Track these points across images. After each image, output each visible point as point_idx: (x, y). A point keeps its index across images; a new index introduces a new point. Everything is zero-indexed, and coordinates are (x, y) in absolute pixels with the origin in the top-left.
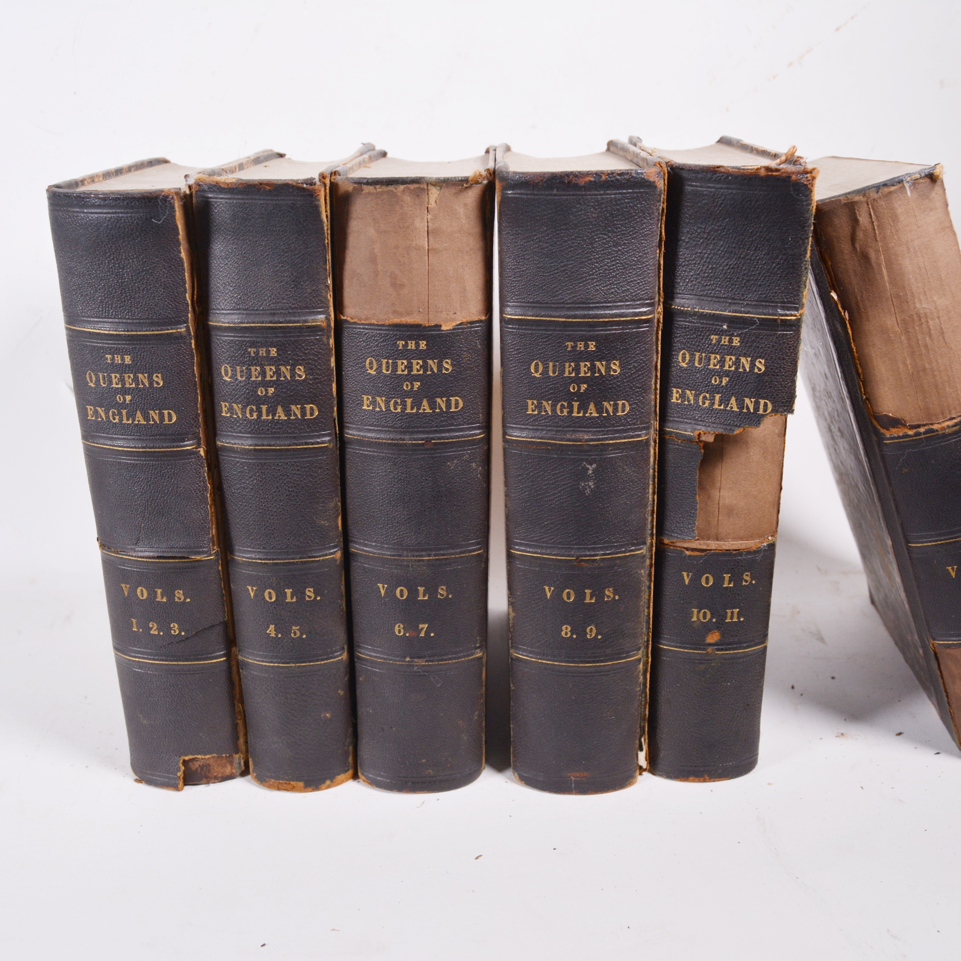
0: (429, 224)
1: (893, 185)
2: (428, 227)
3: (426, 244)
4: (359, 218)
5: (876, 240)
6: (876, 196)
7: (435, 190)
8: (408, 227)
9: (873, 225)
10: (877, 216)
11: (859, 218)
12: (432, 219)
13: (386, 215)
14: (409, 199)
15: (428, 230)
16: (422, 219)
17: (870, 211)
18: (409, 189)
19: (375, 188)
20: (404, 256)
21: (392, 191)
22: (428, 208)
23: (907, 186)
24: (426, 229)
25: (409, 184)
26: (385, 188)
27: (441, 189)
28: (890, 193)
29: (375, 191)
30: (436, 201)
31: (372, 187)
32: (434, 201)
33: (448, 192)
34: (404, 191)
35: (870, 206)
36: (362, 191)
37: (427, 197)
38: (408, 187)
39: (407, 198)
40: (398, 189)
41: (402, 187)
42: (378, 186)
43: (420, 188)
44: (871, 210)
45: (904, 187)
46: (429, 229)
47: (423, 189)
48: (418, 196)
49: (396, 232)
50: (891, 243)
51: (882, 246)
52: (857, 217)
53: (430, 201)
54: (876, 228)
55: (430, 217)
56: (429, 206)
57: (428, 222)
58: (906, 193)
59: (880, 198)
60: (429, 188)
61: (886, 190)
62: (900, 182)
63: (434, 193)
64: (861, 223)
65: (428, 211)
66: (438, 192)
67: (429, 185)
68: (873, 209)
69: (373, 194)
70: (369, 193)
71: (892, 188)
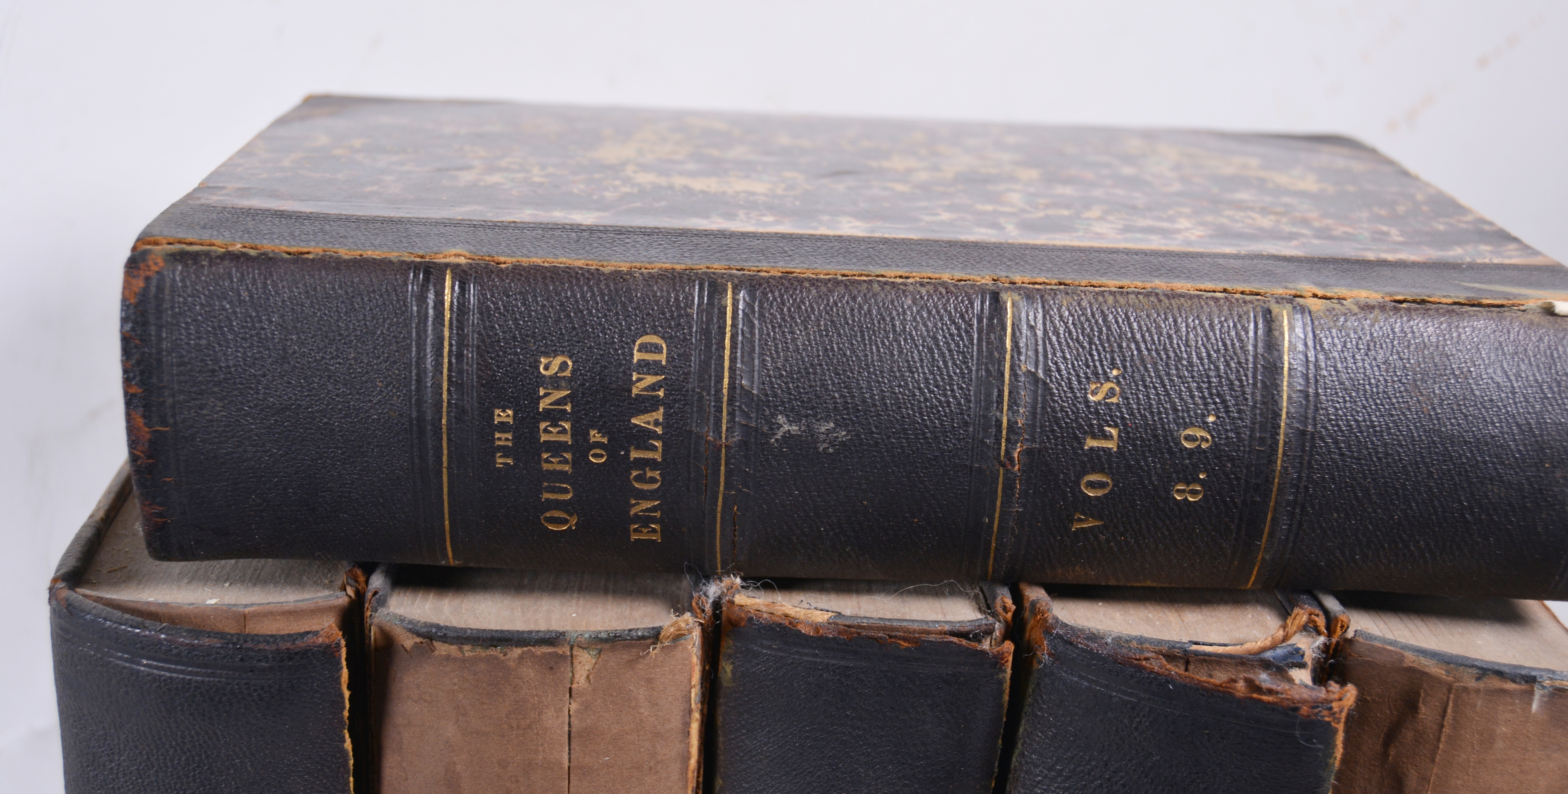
0: (572, 720)
1: (1514, 681)
2: (569, 724)
3: (566, 756)
4: (425, 701)
5: (1433, 761)
6: (1472, 684)
7: (587, 655)
8: (529, 727)
9: (1440, 731)
10: (1455, 719)
11: (1421, 705)
12: (578, 711)
13: (483, 703)
14: (531, 673)
15: (570, 732)
16: (559, 710)
17: (1448, 704)
18: (533, 655)
19: (460, 649)
20: (517, 781)
21: (496, 658)
22: (570, 689)
23: (1538, 693)
24: (567, 729)
25: (533, 646)
26: (481, 652)
27: (599, 653)
28: (1503, 691)
29: (460, 655)
30: (588, 677)
31: (454, 648)
32: (585, 674)
33: (614, 659)
34: (521, 658)
35: (1452, 696)
36: (433, 651)
37: (569, 669)
38: (530, 651)
39: (529, 672)
40: (509, 655)
41: (517, 652)
42: (466, 648)
43: (556, 655)
44: (1451, 704)
45: (1531, 693)
46: (573, 730)
47: (563, 657)
48: (551, 668)
49: (503, 736)
50: (1457, 778)
51: (1437, 775)
52: (1418, 701)
53: (577, 676)
54: (1443, 739)
55: (574, 706)
56: (574, 686)
57: (570, 716)
58: (1530, 704)
59: (1478, 691)
60: (575, 653)
61: (1496, 683)
62: (1530, 680)
63: (585, 662)
64: (1420, 716)
65: (570, 696)
66: (594, 661)
67: (575, 648)
68: (1456, 705)
69: (455, 659)
70: (448, 658)
71: (1510, 686)
